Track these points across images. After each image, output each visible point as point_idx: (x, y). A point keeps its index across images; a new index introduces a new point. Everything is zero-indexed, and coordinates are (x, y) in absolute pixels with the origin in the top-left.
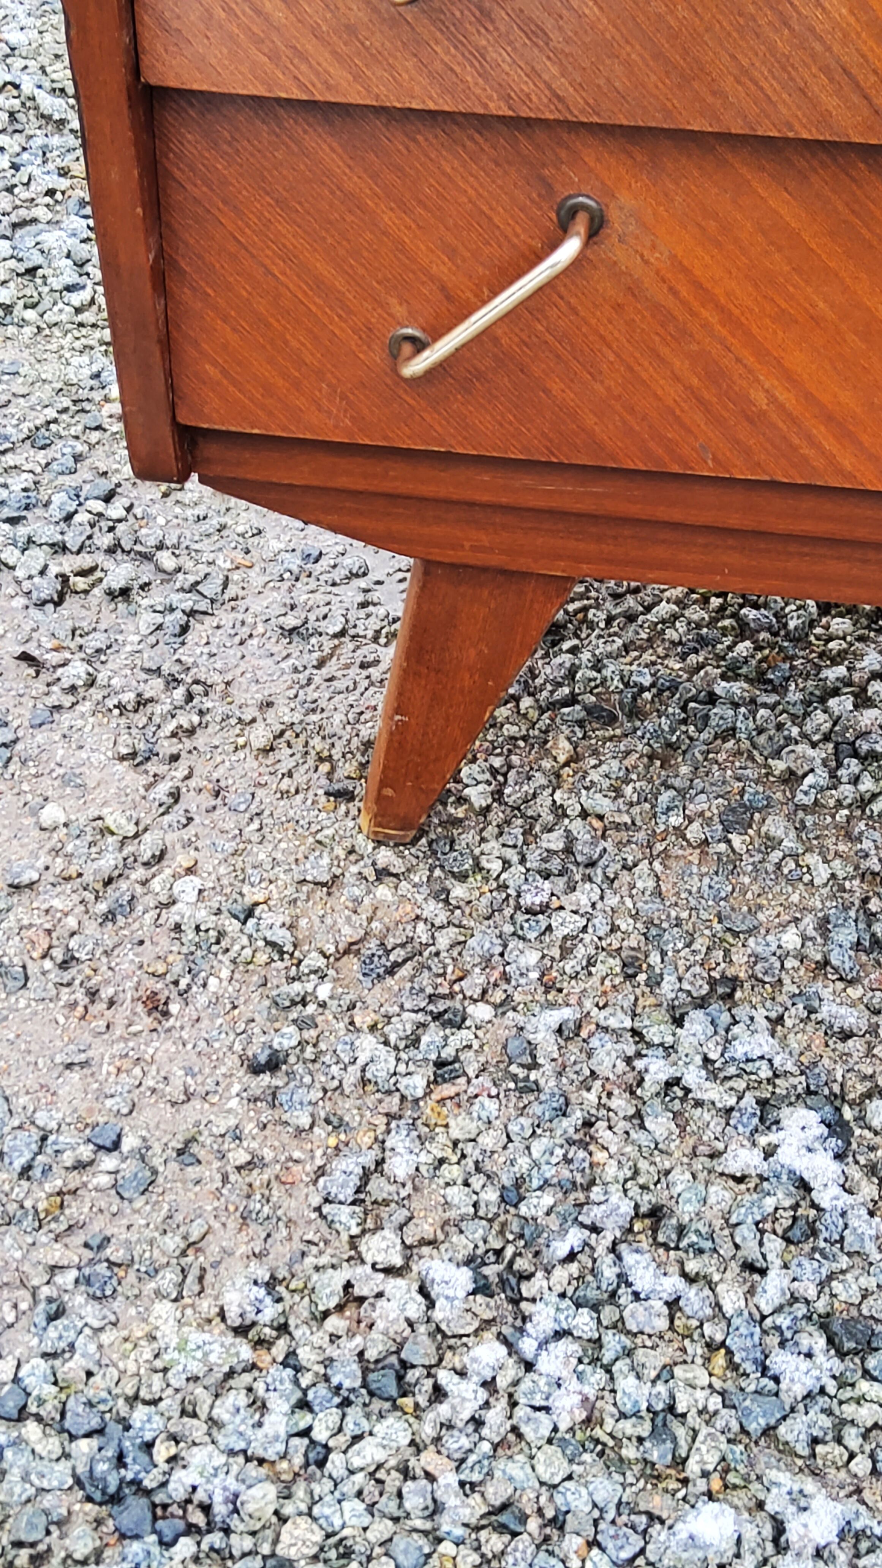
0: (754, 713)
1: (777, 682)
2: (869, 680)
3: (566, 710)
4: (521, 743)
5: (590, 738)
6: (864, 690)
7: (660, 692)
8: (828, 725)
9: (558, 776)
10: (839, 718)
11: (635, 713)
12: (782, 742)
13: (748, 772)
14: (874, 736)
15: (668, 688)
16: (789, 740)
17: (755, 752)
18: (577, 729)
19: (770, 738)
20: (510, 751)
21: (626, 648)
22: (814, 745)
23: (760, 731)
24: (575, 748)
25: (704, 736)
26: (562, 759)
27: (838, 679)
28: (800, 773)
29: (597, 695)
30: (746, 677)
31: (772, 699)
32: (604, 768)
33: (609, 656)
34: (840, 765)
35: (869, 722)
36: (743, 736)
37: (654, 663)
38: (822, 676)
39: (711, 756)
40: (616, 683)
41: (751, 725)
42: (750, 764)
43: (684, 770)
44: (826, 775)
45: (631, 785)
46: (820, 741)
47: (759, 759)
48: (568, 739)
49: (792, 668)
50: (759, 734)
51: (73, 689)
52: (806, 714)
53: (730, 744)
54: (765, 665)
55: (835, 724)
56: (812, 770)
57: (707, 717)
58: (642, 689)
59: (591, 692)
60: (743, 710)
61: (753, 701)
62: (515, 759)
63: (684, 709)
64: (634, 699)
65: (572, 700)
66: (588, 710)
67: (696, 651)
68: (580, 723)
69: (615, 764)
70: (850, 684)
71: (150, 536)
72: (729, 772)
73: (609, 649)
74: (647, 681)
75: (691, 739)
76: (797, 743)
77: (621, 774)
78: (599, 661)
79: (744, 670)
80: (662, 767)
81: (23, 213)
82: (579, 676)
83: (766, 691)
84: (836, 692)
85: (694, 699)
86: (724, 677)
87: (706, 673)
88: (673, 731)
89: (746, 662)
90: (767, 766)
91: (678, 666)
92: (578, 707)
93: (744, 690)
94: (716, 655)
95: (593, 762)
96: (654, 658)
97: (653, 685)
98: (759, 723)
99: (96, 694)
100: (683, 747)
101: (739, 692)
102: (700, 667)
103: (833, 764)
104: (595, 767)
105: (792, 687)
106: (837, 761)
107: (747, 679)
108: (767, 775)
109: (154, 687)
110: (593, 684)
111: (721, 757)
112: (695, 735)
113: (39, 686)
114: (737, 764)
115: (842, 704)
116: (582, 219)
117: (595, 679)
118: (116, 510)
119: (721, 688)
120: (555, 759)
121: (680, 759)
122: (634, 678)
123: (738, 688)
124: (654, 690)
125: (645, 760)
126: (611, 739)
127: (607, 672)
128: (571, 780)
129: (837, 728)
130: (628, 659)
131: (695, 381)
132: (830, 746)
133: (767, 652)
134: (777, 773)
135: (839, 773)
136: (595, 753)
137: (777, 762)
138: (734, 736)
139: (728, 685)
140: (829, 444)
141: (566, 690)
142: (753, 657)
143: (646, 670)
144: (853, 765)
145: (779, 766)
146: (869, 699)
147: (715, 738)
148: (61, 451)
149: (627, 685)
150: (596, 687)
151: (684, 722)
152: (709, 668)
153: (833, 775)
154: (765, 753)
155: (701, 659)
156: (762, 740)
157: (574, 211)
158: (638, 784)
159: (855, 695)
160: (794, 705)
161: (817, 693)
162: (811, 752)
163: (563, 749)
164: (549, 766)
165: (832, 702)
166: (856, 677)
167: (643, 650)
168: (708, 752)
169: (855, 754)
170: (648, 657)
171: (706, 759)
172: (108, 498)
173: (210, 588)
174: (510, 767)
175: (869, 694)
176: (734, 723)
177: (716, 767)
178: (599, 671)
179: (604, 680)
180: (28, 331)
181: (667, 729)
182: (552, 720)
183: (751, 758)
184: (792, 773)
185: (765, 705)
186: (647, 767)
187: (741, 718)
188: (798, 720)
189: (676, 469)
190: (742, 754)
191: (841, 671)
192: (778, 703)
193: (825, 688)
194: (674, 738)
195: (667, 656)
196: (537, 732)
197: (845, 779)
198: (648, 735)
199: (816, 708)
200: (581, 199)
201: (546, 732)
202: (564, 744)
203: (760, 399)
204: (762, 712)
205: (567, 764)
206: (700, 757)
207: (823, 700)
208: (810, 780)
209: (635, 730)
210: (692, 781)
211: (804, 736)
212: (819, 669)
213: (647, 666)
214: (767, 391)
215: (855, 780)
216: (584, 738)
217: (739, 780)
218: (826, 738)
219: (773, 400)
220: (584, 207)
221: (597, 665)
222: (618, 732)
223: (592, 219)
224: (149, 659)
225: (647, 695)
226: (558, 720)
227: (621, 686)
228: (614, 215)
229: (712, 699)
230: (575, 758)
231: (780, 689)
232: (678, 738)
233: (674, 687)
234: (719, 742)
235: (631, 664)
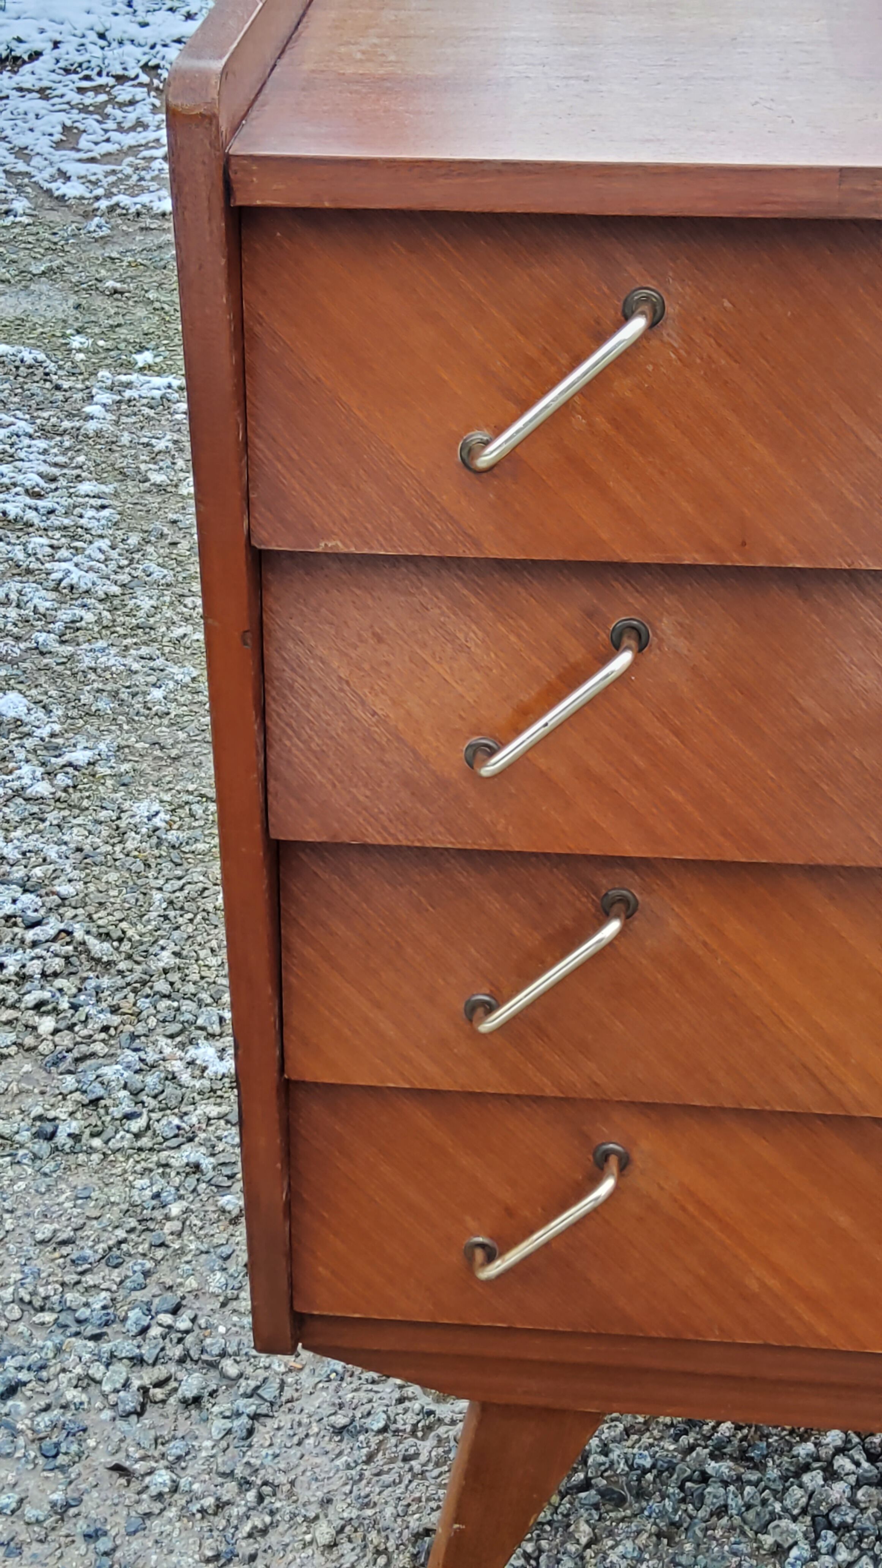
0: (741, 1490)
1: (757, 1460)
2: (834, 1455)
3: (583, 1495)
4: (548, 1528)
5: (605, 1519)
6: (830, 1464)
7: (660, 1473)
8: (804, 1500)
9: (582, 1558)
10: (813, 1492)
11: (641, 1494)
12: (768, 1517)
13: (742, 1547)
14: (843, 1508)
15: (667, 1469)
16: (774, 1516)
17: (746, 1528)
18: (593, 1512)
19: (758, 1514)
20: (538, 1535)
21: (627, 1432)
22: (795, 1519)
23: (748, 1507)
24: (593, 1530)
25: (701, 1514)
26: (584, 1541)
27: (807, 1455)
28: (786, 1546)
29: (607, 1478)
30: (731, 1456)
31: (754, 1476)
32: (620, 1549)
33: (614, 1441)
34: (818, 1537)
35: (838, 1496)
36: (734, 1512)
37: (651, 1445)
38: (795, 1453)
39: (710, 1532)
40: (622, 1466)
41: (741, 1502)
42: (744, 1540)
43: (688, 1547)
44: (807, 1547)
45: (645, 1564)
46: (799, 1514)
47: (751, 1534)
48: (587, 1522)
49: (769, 1445)
50: (747, 1510)
51: (160, 1496)
52: (785, 1489)
53: (725, 1520)
54: (745, 1444)
55: (810, 1497)
56: (796, 1543)
57: (702, 1497)
58: (645, 1471)
59: (602, 1476)
60: (732, 1488)
61: (739, 1478)
62: (544, 1544)
63: (682, 1488)
64: (639, 1480)
65: (586, 1485)
66: (602, 1493)
67: (686, 1432)
68: (596, 1507)
69: (629, 1544)
70: (817, 1459)
71: (214, 1344)
72: (726, 1548)
73: (613, 1433)
74: (648, 1463)
75: (691, 1517)
76: (780, 1518)
77: (635, 1554)
78: (605, 1445)
79: (728, 1450)
80: (668, 1545)
81: (84, 1049)
82: (590, 1461)
83: (748, 1468)
84: (807, 1468)
85: (690, 1479)
86: (713, 1456)
87: (698, 1454)
88: (675, 1511)
89: (730, 1441)
90: (756, 1540)
91: (672, 1447)
92: (593, 1492)
93: (731, 1469)
94: (704, 1435)
95: (610, 1543)
96: (651, 1441)
97: (654, 1466)
98: (746, 1499)
99: (180, 1500)
100: (685, 1525)
101: (726, 1471)
102: (691, 1448)
103: (813, 1536)
104: (612, 1548)
105: (770, 1464)
106: (815, 1531)
107: (732, 1458)
108: (758, 1549)
109: (229, 1490)
110: (603, 1468)
111: (718, 1533)
112: (694, 1513)
113: (130, 1496)
114: (732, 1539)
115: (814, 1479)
116: (613, 1161)
117: (604, 1464)
118: (183, 1323)
119: (712, 1467)
120: (578, 1542)
121: (683, 1537)
122: (637, 1461)
123: (724, 1468)
124: (655, 1472)
125: (654, 1539)
126: (622, 1520)
127: (614, 1456)
128: (593, 1561)
129: (812, 1502)
130: (629, 1443)
131: (703, 1272)
132: (808, 1519)
133: (746, 1431)
134: (766, 1547)
135: (819, 1545)
136: (611, 1534)
137: (766, 1536)
138: (726, 1512)
139: (717, 1465)
140: (807, 1316)
141: (581, 1476)
142: (734, 1436)
143: (646, 1453)
144: (829, 1538)
145: (768, 1540)
146: (835, 1472)
147: (711, 1515)
148: (133, 1267)
149: (631, 1467)
150: (606, 1470)
151: (683, 1500)
152: (698, 1449)
153: (813, 1546)
154: (755, 1528)
155: (691, 1441)
156: (750, 1515)
157: (606, 1155)
158: (651, 1563)
159: (824, 1469)
160: (774, 1481)
161: (792, 1468)
162: (793, 1526)
163: (584, 1532)
164: (573, 1550)
165: (806, 1478)
166: (823, 1452)
167: (641, 1433)
168: (707, 1529)
169: (830, 1526)
170: (646, 1440)
171: (705, 1536)
172: (175, 1311)
173: (269, 1393)
174: (541, 1551)
175: (835, 1467)
176: (726, 1500)
177: (715, 1543)
178: (606, 1455)
179: (612, 1463)
180: (96, 1157)
181: (670, 1510)
182: (571, 1503)
183: (743, 1533)
184: (778, 1545)
185: (749, 1483)
186: (657, 1545)
187: (731, 1496)
188: (779, 1495)
189: (691, 1337)
190: (735, 1529)
191: (809, 1447)
192: (760, 1480)
193: (798, 1464)
194: (677, 1518)
195: (662, 1438)
196: (560, 1517)
197: (823, 1551)
198: (654, 1515)
199: (792, 1484)
200: (611, 1146)
201: (567, 1516)
202: (584, 1528)
203: (754, 1286)
204: (748, 1489)
205: (588, 1546)
206: (700, 1534)
207: (797, 1475)
208: (794, 1552)
209: (642, 1510)
210: (695, 1557)
211: (785, 1510)
212: (791, 1446)
213: (646, 1449)
214: (758, 1279)
215: (833, 1551)
216: (599, 1520)
217: (735, 1554)
218: (804, 1511)
219: (763, 1285)
220: (614, 1152)
221: (605, 1450)
222: (628, 1512)
223: (620, 1161)
224: (222, 1463)
225: (649, 1477)
226: (576, 1503)
227: (627, 1469)
228: (636, 1156)
229: (705, 1478)
230: (594, 1541)
231: (759, 1466)
232: (680, 1517)
233: (671, 1468)
234: (715, 1519)
235: (633, 1447)
